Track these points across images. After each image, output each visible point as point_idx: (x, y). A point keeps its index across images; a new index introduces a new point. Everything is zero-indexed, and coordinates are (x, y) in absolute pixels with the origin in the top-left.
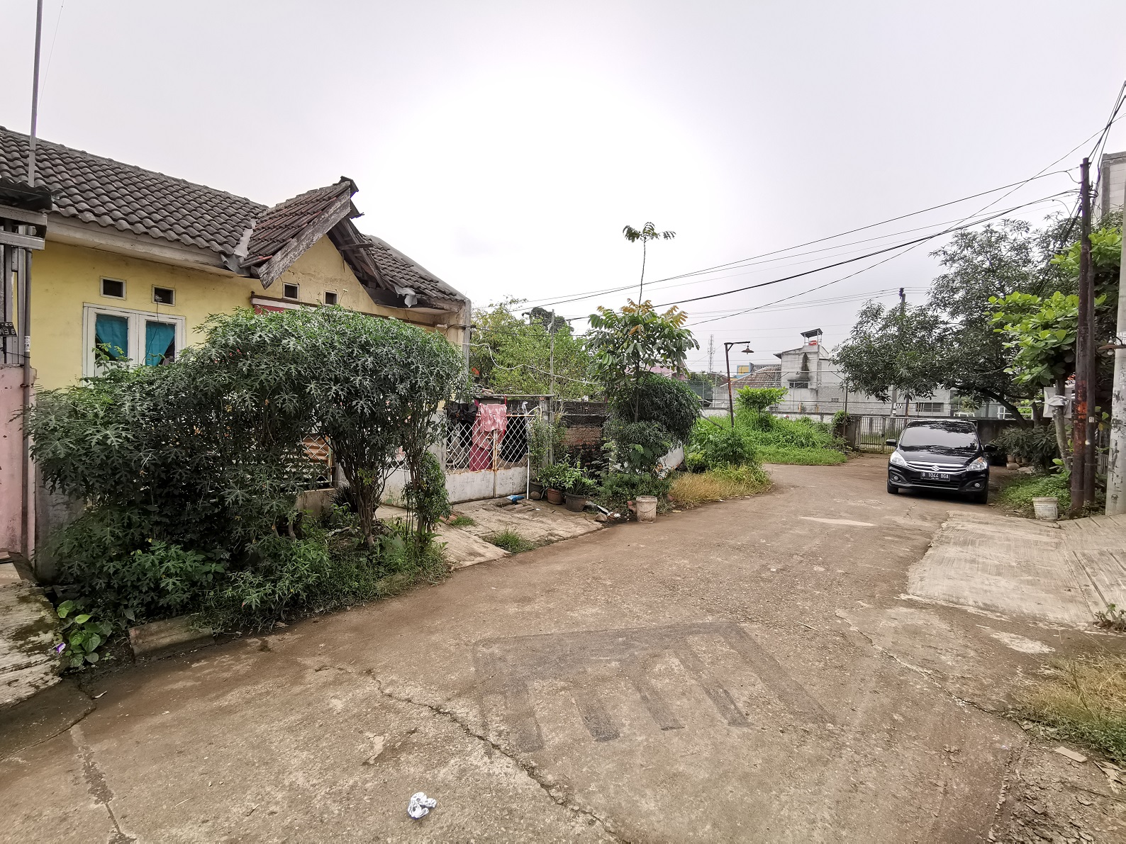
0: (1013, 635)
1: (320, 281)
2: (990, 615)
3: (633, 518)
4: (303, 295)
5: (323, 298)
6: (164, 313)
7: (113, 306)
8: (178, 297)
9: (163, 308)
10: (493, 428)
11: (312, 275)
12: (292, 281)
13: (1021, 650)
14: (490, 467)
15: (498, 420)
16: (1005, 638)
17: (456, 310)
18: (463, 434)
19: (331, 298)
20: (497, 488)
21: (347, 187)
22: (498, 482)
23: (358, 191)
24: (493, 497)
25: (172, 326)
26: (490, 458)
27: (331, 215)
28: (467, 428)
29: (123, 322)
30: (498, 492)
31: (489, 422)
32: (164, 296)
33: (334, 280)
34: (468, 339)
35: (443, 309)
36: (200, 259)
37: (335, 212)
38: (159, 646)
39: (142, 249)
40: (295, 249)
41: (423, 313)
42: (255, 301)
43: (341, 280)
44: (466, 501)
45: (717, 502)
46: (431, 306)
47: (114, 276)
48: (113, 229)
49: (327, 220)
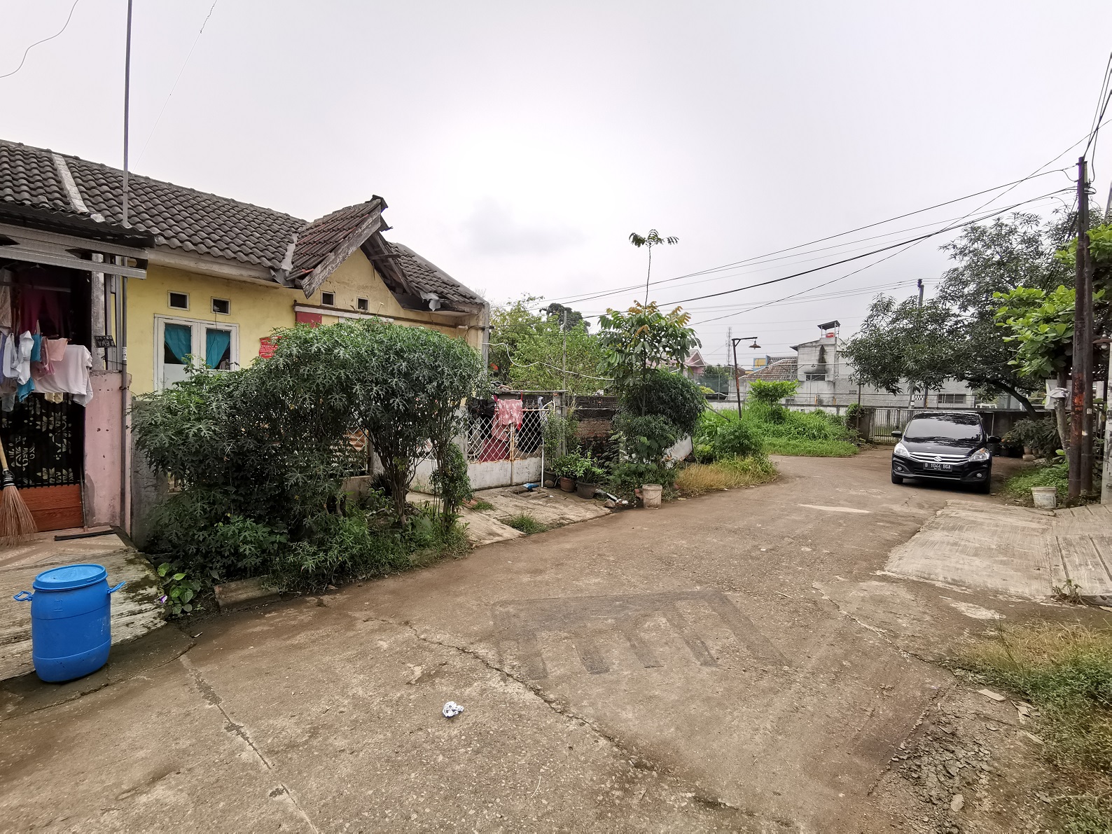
0: (971, 605)
1: (353, 289)
2: (955, 588)
3: (640, 505)
4: (338, 302)
5: (355, 304)
6: (221, 321)
7: (179, 316)
8: (233, 307)
9: (221, 317)
10: (510, 422)
11: (346, 284)
12: (328, 289)
13: (975, 617)
14: (507, 458)
15: (515, 415)
16: (962, 607)
17: (476, 312)
18: (483, 427)
19: (363, 303)
20: (514, 477)
21: (379, 204)
22: (515, 471)
23: (387, 207)
24: (511, 485)
25: (228, 333)
26: (507, 450)
27: (364, 230)
28: (487, 422)
29: (187, 330)
30: (515, 480)
31: (507, 416)
32: (221, 306)
33: (365, 287)
34: (487, 339)
35: (464, 311)
36: (253, 273)
37: (367, 227)
38: (238, 600)
39: (204, 267)
40: (332, 262)
41: (446, 316)
42: (298, 309)
43: (371, 287)
44: (486, 489)
45: (722, 490)
46: (454, 310)
47: (179, 290)
48: (181, 250)
49: (361, 235)
